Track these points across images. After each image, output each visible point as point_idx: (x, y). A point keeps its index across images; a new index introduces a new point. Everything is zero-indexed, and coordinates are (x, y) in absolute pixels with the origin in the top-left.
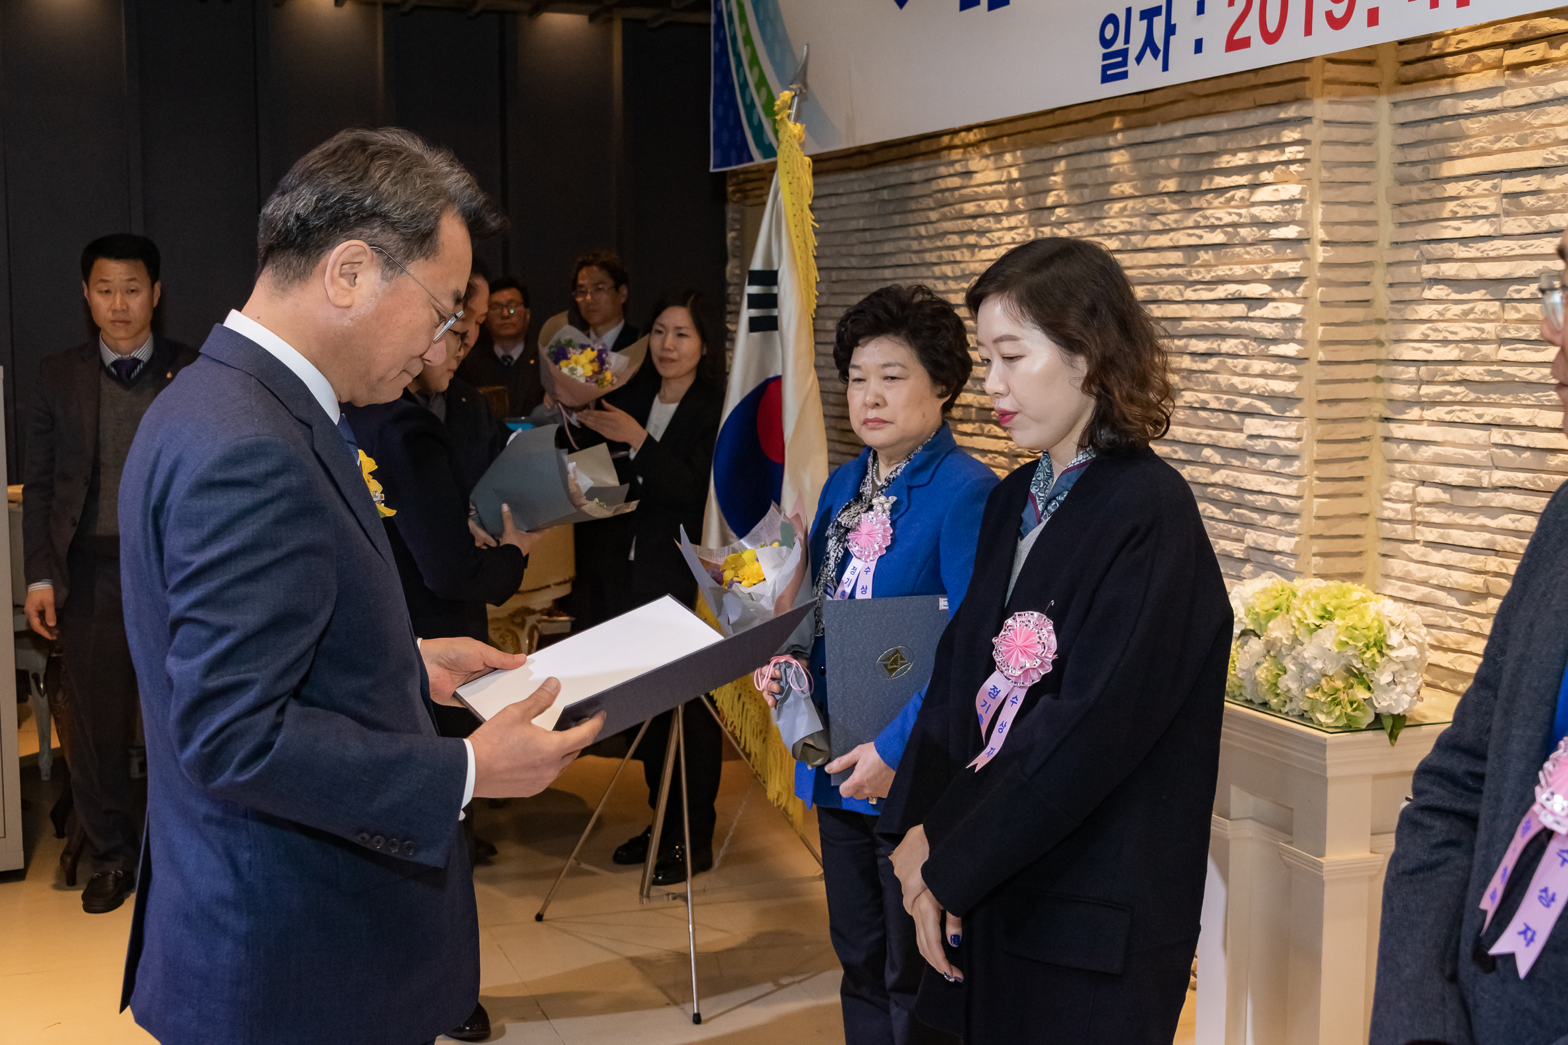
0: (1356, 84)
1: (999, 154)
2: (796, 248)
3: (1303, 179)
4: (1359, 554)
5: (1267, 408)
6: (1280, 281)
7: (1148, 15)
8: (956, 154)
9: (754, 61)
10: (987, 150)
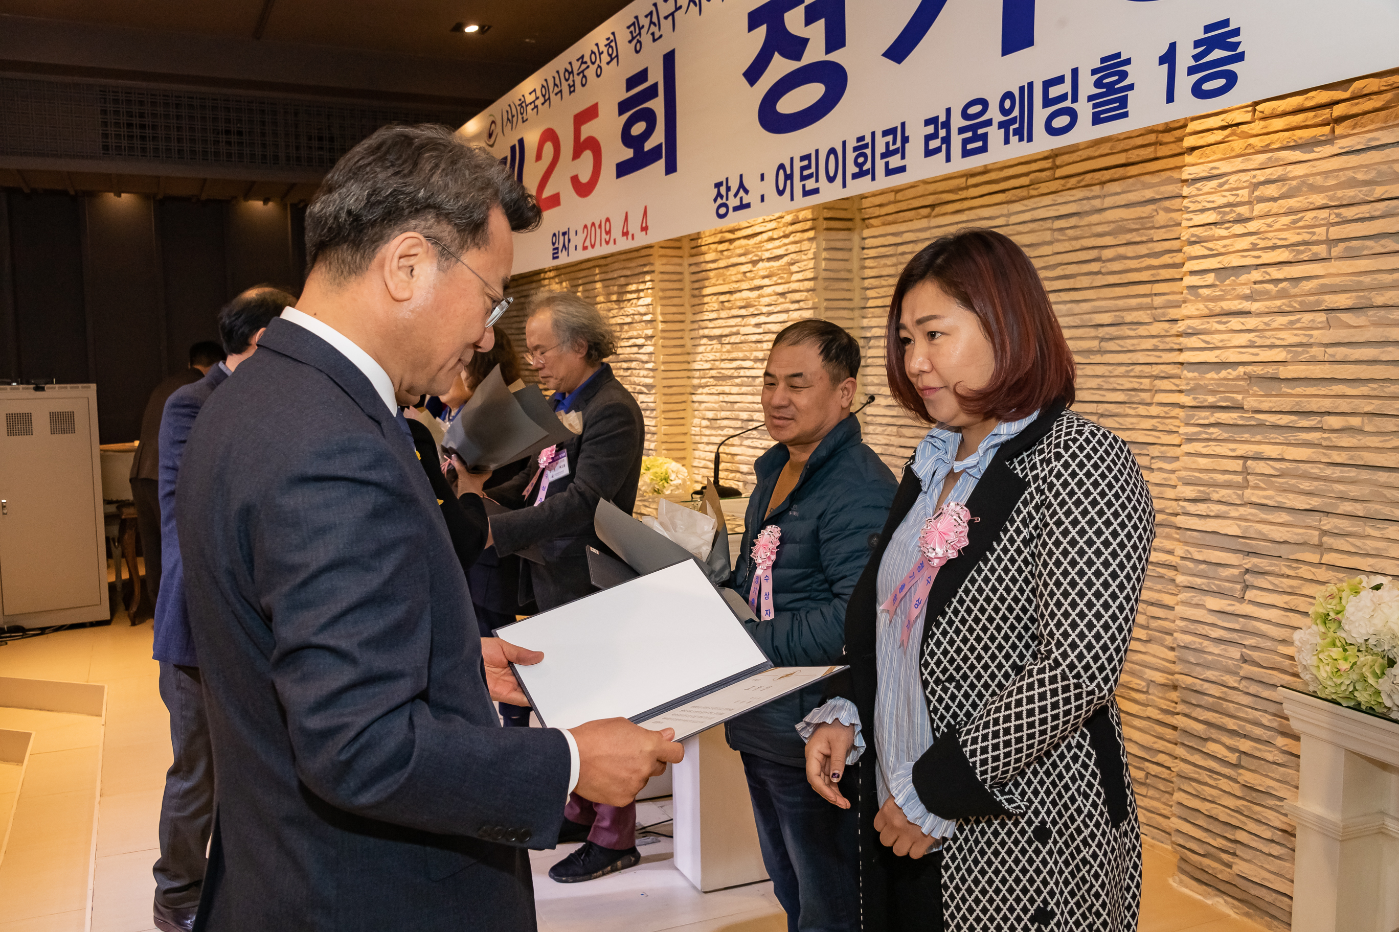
0: (671, 256)
3: (653, 296)
4: (684, 449)
5: (645, 390)
6: (648, 338)
7: (564, 234)
8: (546, 282)
10: (557, 280)
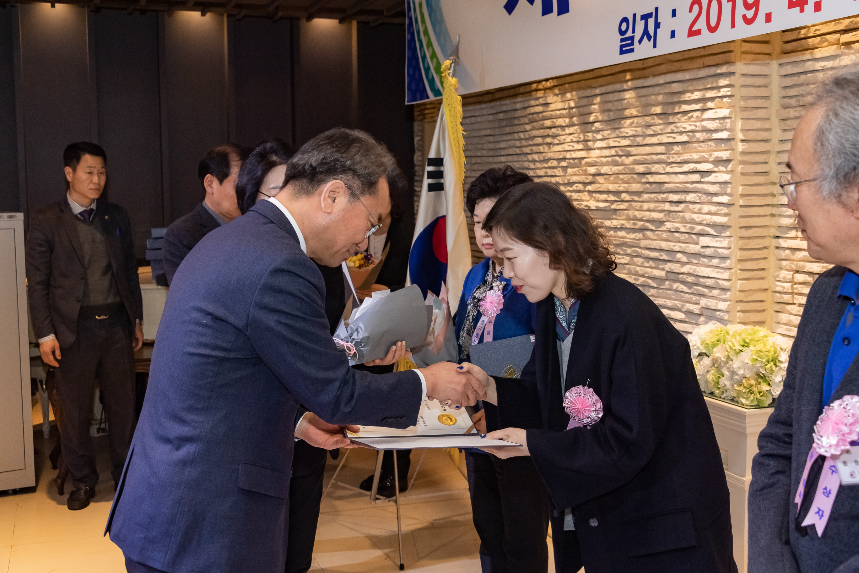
0: (759, 54)
1: (563, 93)
2: (453, 145)
3: (730, 106)
4: (763, 310)
5: (712, 231)
6: (718, 162)
7: (645, 17)
8: (540, 94)
9: (430, 44)
10: (557, 91)
